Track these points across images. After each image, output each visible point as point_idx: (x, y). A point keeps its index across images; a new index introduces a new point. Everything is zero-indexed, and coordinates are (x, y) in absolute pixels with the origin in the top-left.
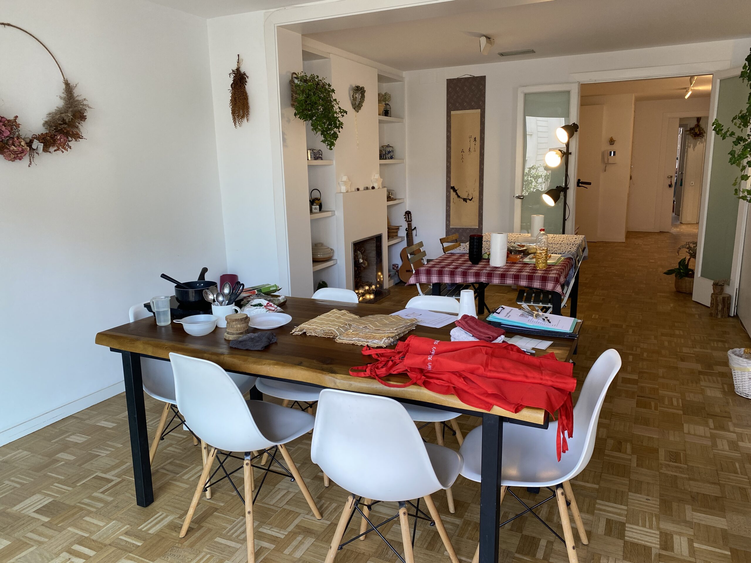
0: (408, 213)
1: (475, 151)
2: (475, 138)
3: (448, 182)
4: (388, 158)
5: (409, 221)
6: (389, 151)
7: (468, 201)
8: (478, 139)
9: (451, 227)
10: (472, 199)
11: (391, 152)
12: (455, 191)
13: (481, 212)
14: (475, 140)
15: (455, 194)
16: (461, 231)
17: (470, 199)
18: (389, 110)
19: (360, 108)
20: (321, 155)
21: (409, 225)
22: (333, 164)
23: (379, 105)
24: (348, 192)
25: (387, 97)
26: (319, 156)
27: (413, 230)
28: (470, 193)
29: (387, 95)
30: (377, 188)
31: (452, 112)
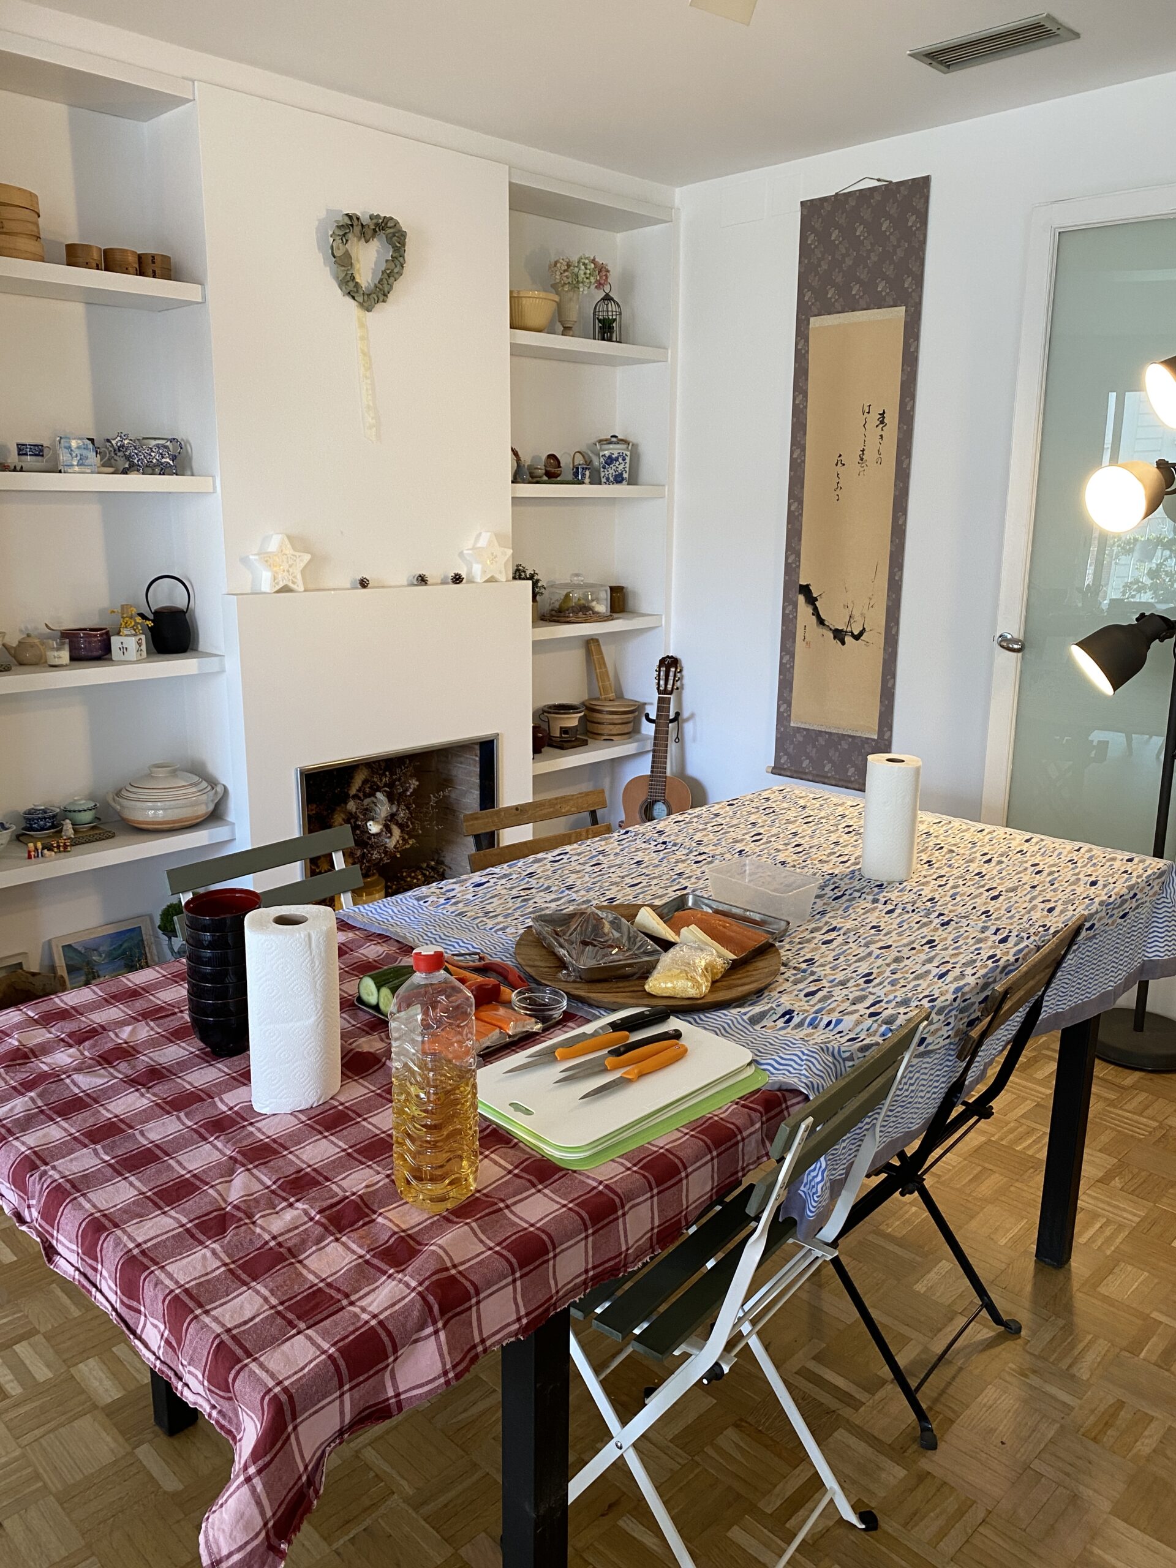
0: (670, 664)
1: (879, 461)
2: (882, 415)
3: (791, 569)
4: (608, 479)
5: (665, 692)
6: (610, 457)
7: (848, 639)
8: (892, 418)
9: (792, 724)
10: (861, 633)
11: (617, 459)
12: (811, 600)
13: (890, 685)
14: (882, 422)
15: (810, 610)
16: (822, 741)
17: (856, 633)
18: (615, 320)
19: (385, 295)
20: (174, 458)
21: (663, 704)
22: (215, 492)
23: (519, 292)
24: (286, 589)
25: (582, 272)
26: (163, 460)
27: (672, 721)
28: (856, 614)
29: (584, 264)
30: (479, 579)
31: (812, 320)
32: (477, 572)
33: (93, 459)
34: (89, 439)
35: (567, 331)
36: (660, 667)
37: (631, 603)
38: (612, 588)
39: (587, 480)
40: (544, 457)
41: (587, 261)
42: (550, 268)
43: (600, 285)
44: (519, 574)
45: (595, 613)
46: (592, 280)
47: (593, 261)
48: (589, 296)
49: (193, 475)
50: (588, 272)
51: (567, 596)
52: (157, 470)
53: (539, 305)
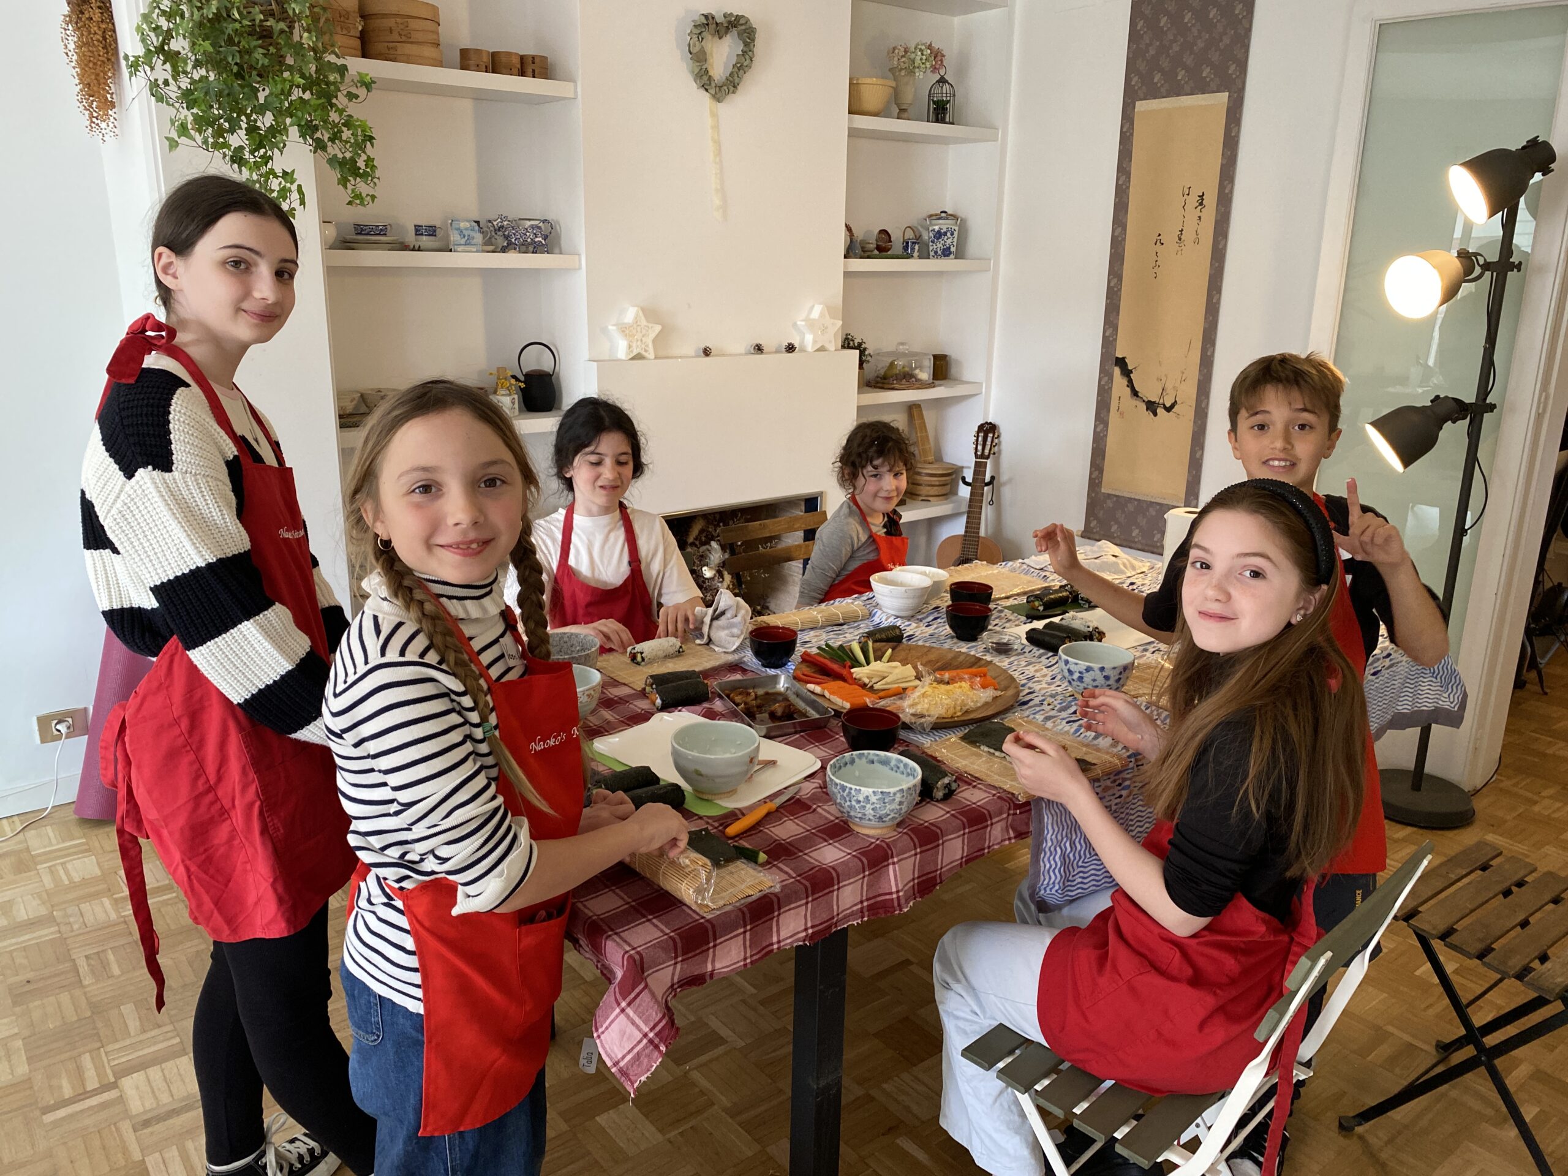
0: (988, 430)
1: (1197, 241)
2: (1202, 197)
3: (1108, 342)
4: (936, 253)
5: (983, 456)
6: (939, 232)
7: (1160, 411)
8: (1211, 201)
9: (1103, 490)
10: (1173, 406)
11: (945, 234)
12: (1127, 373)
13: (1198, 456)
14: (1201, 204)
15: (1125, 382)
16: (1131, 507)
17: (1168, 405)
18: (948, 102)
19: (735, 87)
20: (546, 237)
21: (979, 468)
22: (580, 268)
23: (858, 79)
24: (639, 357)
25: (918, 58)
26: (537, 239)
27: (987, 484)
28: (1169, 386)
29: (921, 50)
30: (810, 348)
31: (1138, 103)
32: (809, 341)
33: (478, 238)
34: (475, 222)
35: (902, 113)
36: (978, 432)
37: (953, 371)
38: (935, 357)
39: (916, 254)
40: (876, 232)
41: (923, 47)
42: (888, 54)
43: (935, 69)
44: (848, 343)
45: (917, 380)
46: (928, 65)
47: (930, 47)
48: (925, 79)
49: (561, 253)
50: (924, 57)
51: (892, 364)
52: (531, 249)
53: (875, 92)
